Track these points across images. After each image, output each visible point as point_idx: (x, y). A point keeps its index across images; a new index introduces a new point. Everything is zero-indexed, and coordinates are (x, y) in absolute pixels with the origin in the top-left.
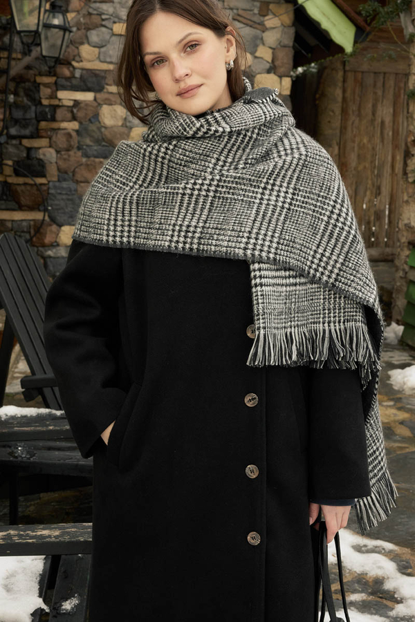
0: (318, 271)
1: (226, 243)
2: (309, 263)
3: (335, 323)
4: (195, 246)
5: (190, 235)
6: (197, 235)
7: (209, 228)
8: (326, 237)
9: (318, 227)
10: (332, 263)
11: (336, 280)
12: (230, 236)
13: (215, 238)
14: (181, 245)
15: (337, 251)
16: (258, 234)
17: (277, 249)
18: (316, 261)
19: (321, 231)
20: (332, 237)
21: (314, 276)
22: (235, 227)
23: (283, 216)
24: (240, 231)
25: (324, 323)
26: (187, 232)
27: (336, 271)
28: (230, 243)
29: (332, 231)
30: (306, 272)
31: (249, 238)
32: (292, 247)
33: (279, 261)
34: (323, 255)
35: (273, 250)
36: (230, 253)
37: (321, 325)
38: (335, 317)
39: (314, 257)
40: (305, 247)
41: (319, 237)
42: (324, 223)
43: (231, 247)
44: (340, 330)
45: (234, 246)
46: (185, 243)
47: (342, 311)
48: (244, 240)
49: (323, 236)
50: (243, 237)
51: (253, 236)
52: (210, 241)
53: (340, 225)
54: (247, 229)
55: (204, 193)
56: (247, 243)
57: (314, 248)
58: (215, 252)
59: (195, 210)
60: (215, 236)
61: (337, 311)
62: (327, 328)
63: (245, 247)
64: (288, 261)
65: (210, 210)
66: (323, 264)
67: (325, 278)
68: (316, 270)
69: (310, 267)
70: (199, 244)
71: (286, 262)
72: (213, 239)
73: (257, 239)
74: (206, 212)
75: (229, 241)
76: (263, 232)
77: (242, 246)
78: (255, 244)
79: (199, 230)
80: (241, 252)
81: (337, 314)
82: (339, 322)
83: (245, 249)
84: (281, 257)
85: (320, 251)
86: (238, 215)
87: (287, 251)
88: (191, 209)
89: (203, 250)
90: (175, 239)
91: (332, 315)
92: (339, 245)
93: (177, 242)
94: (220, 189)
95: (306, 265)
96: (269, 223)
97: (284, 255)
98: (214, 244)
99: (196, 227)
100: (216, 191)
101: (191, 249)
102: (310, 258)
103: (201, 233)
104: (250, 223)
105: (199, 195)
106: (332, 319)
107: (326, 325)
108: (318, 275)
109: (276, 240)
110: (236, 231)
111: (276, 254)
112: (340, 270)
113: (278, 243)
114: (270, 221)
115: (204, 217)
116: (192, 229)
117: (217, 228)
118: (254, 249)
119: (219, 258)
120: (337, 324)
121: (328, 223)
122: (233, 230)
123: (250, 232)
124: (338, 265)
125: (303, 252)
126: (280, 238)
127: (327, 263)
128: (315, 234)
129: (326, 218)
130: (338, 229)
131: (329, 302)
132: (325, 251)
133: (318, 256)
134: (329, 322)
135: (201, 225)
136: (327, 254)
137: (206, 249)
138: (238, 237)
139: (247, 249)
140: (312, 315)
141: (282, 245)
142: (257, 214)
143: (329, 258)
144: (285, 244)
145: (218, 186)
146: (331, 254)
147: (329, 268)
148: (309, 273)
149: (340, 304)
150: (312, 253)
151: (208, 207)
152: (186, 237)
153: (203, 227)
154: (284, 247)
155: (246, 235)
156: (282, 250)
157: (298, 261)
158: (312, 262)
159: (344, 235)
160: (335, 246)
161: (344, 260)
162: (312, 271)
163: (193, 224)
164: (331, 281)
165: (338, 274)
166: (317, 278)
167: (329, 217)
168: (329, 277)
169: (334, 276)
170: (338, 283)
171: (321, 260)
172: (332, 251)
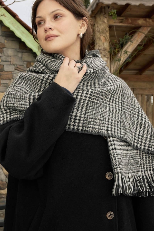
0: (138, 143)
1: (98, 126)
2: (133, 140)
3: (147, 171)
4: (80, 128)
5: (77, 121)
6: (81, 122)
7: (88, 118)
8: (139, 125)
9: (134, 120)
10: (144, 139)
11: (149, 147)
12: (99, 123)
13: (92, 124)
14: (72, 127)
15: (146, 132)
16: (112, 123)
18: (137, 139)
19: (136, 123)
20: (141, 126)
21: (137, 146)
22: (101, 118)
23: (120, 114)
24: (104, 121)
25: (142, 172)
27: (148, 143)
28: (100, 127)
29: (141, 122)
30: (133, 144)
31: (108, 125)
32: (126, 131)
34: (139, 135)
35: (119, 132)
36: (100, 133)
37: (141, 172)
38: (147, 168)
40: (131, 131)
41: (135, 126)
42: (136, 118)
43: (100, 129)
44: (151, 174)
45: (101, 128)
46: (74, 126)
47: (151, 164)
48: (106, 126)
49: (137, 125)
50: (105, 124)
51: (110, 124)
52: (89, 125)
54: (107, 120)
55: (83, 98)
56: (108, 127)
57: (134, 132)
58: (92, 131)
60: (92, 123)
61: (148, 165)
62: (144, 174)
63: (107, 130)
64: (126, 138)
65: (86, 108)
66: (140, 140)
67: (143, 147)
69: (134, 142)
70: (83, 127)
72: (91, 124)
73: (112, 125)
74: (84, 109)
75: (99, 126)
77: (106, 129)
78: (111, 128)
79: (82, 119)
80: (106, 132)
81: (148, 166)
82: (150, 170)
84: (123, 136)
85: (137, 133)
86: (101, 112)
87: (124, 133)
89: (85, 130)
91: (145, 167)
92: (146, 129)
94: (92, 97)
95: (132, 140)
96: (115, 117)
98: (92, 127)
99: (80, 117)
100: (90, 98)
102: (134, 137)
103: (84, 120)
104: (107, 117)
105: (81, 99)
106: (146, 169)
107: (143, 172)
108: (139, 145)
109: (119, 127)
110: (102, 120)
111: (120, 134)
112: (150, 142)
114: (115, 116)
115: (84, 112)
116: (78, 118)
117: (92, 118)
119: (94, 135)
120: (149, 172)
121: (138, 118)
122: (100, 120)
124: (148, 140)
125: (130, 133)
127: (142, 139)
128: (133, 124)
130: (143, 121)
131: (143, 160)
132: (140, 133)
133: (137, 136)
134: (144, 171)
135: (83, 116)
136: (141, 135)
137: (87, 129)
138: (103, 124)
139: (109, 130)
140: (136, 167)
142: (110, 113)
143: (143, 137)
144: (123, 129)
145: (91, 95)
146: (143, 134)
147: (144, 141)
148: (134, 145)
149: (149, 161)
150: (134, 134)
151: (85, 106)
152: (75, 122)
153: (84, 117)
155: (107, 123)
156: (122, 132)
157: (129, 138)
158: (135, 139)
160: (144, 130)
161: (151, 137)
162: (135, 144)
163: (78, 115)
164: (146, 148)
165: (149, 144)
166: (139, 147)
167: (138, 116)
168: (145, 146)
169: (147, 145)
170: (150, 148)
171: (139, 138)
172: (143, 133)
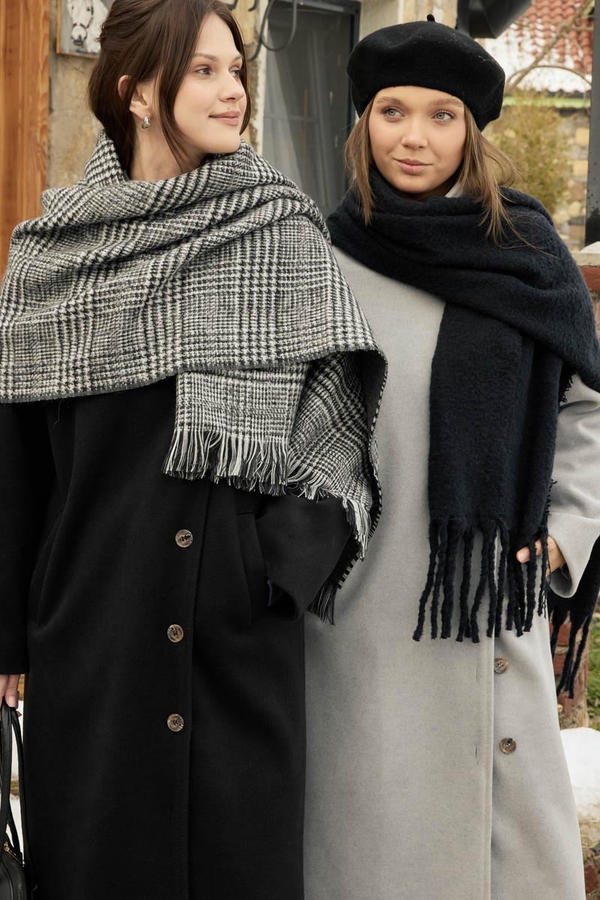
0: (252, 354)
1: (124, 370)
2: (237, 352)
4: (88, 385)
5: (79, 371)
6: (87, 370)
7: (95, 357)
8: (245, 311)
9: (231, 303)
10: (263, 337)
11: (278, 353)
12: (125, 360)
13: (108, 369)
14: (72, 387)
15: (263, 321)
16: (156, 346)
17: (183, 351)
18: (245, 344)
19: (237, 306)
20: (252, 308)
21: (251, 362)
22: (127, 348)
23: (178, 309)
24: (134, 351)
26: (75, 368)
27: (273, 343)
28: (129, 370)
31: (148, 356)
32: (205, 342)
33: (191, 365)
34: (250, 333)
35: (178, 356)
36: (133, 382)
39: (240, 341)
40: (223, 334)
41: (237, 315)
42: (237, 295)
43: (131, 374)
45: (134, 371)
46: (75, 383)
48: (144, 360)
50: (140, 357)
51: (152, 351)
52: (104, 374)
53: (256, 289)
54: (142, 346)
55: (81, 315)
56: (148, 363)
57: (236, 330)
58: (114, 385)
59: (78, 339)
60: (107, 366)
64: (203, 361)
65: (93, 335)
66: (254, 344)
68: (250, 354)
69: (241, 355)
70: (92, 380)
71: (201, 365)
72: (106, 371)
73: (157, 354)
74: (89, 338)
75: (126, 367)
76: (162, 342)
77: (144, 368)
78: (157, 361)
79: (86, 363)
80: (144, 377)
83: (149, 370)
84: (192, 359)
85: (245, 330)
86: (123, 332)
87: (200, 349)
88: (74, 339)
89: (99, 387)
90: (64, 380)
92: (264, 313)
93: (67, 383)
94: (98, 305)
95: (233, 355)
96: (165, 327)
97: (196, 356)
98: (110, 376)
99: (82, 360)
100: (94, 309)
101: (84, 389)
102: (237, 345)
103: (90, 365)
104: (141, 337)
105: (77, 320)
108: (255, 358)
109: (178, 342)
110: (129, 352)
111: (183, 358)
112: (277, 340)
113: (182, 344)
115: (88, 345)
116: (79, 364)
117: (104, 356)
118: (158, 367)
121: (242, 293)
122: (125, 353)
123: (146, 348)
124: (272, 336)
125: (223, 342)
126: (182, 337)
127: (259, 340)
128: (230, 314)
129: (237, 290)
130: (255, 295)
132: (250, 327)
133: (245, 337)
135: (87, 355)
136: (254, 330)
137: (101, 384)
138: (135, 359)
139: (151, 370)
141: (189, 343)
142: (145, 323)
143: (259, 333)
144: (193, 341)
145: (94, 302)
146: (259, 327)
147: (263, 344)
148: (242, 362)
150: (236, 337)
151: (90, 331)
152: (75, 375)
153: (90, 358)
154: (192, 345)
155: (143, 353)
156: (190, 350)
157: (219, 356)
158: (241, 348)
159: (264, 299)
160: (259, 316)
161: (277, 327)
162: (246, 358)
163: (79, 356)
164: (273, 357)
165: (277, 346)
166: (256, 362)
167: (241, 286)
168: (269, 354)
169: (273, 350)
170: (282, 355)
171: (250, 340)
172: (259, 323)
